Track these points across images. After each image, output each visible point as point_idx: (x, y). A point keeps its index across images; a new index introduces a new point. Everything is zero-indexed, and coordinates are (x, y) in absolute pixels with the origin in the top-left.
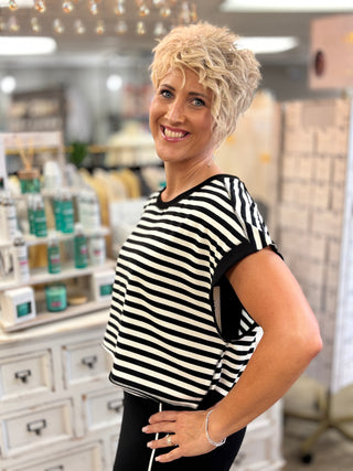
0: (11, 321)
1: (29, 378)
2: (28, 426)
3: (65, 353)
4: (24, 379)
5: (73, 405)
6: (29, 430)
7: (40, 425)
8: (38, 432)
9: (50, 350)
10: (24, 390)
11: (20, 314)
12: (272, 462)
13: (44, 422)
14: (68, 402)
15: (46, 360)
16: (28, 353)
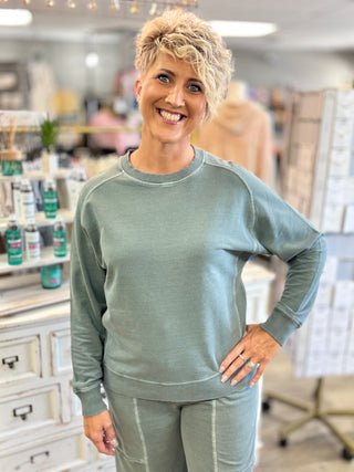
1: (15, 364)
2: (14, 411)
3: (55, 339)
4: (11, 365)
5: (60, 390)
6: (15, 415)
7: (26, 410)
8: (24, 417)
9: (38, 336)
10: (11, 376)
13: (31, 406)
14: (56, 388)
15: (34, 346)
16: (16, 339)
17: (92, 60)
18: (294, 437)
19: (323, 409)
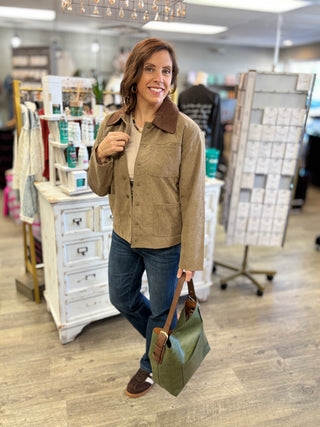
0: (73, 188)
1: (80, 223)
2: (78, 250)
3: (102, 211)
4: (78, 223)
5: (103, 240)
6: (78, 252)
7: (84, 250)
8: (83, 253)
9: (93, 207)
10: (77, 229)
11: (78, 185)
12: (206, 282)
13: (87, 248)
14: (101, 238)
15: (91, 213)
16: (81, 208)
17: (95, 48)
18: (230, 284)
19: (247, 270)
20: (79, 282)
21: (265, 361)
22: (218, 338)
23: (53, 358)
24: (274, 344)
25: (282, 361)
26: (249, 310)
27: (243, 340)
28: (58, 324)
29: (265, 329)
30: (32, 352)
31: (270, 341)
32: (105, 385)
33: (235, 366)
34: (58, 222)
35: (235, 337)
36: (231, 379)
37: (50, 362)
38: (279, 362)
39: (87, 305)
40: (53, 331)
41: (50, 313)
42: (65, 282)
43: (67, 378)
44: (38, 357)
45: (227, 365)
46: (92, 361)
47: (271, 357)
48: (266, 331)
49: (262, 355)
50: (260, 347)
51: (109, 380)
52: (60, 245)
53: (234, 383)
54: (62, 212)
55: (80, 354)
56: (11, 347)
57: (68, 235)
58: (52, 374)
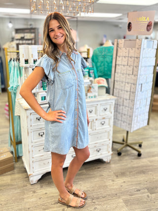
4: (39, 120)
6: (39, 135)
7: (42, 134)
8: (42, 136)
10: (39, 123)
12: (109, 152)
20: (40, 151)
21: (140, 195)
22: (115, 183)
23: (26, 192)
24: (146, 186)
25: (150, 195)
26: (133, 168)
27: (129, 184)
28: (29, 173)
29: (141, 178)
30: (15, 189)
31: (144, 184)
32: (53, 206)
33: (124, 197)
34: (29, 119)
35: (124, 182)
36: (121, 204)
37: (24, 194)
38: (148, 196)
39: (44, 164)
40: (26, 178)
41: (25, 168)
42: (32, 151)
43: (33, 202)
44: (18, 191)
45: (119, 198)
46: (46, 193)
47: (144, 193)
48: (142, 179)
49: (139, 192)
50: (138, 187)
51: (54, 204)
52: (30, 131)
53: (123, 207)
54: (31, 114)
55: (40, 189)
56: (4, 186)
57: (34, 126)
58: (25, 200)
